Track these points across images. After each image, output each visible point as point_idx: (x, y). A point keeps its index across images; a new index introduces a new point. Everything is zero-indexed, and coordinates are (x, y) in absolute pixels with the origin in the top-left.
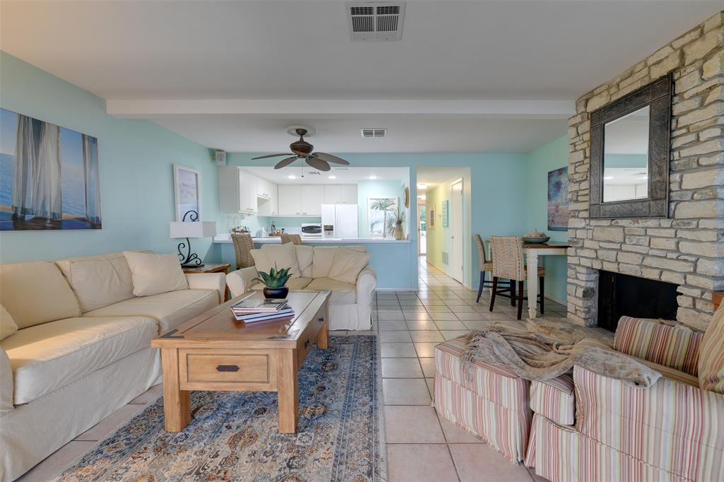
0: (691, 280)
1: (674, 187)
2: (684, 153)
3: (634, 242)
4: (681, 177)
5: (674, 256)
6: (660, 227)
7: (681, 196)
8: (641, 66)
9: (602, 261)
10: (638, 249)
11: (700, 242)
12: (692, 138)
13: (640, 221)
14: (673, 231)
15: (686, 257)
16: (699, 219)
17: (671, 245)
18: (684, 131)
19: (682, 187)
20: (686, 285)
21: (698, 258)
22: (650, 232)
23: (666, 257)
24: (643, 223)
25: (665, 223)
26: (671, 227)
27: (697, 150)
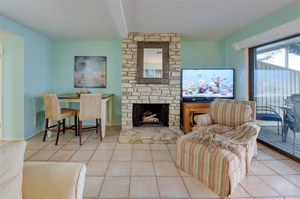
0: (174, 102)
1: (170, 75)
2: (172, 66)
3: (157, 92)
4: (171, 73)
5: (170, 95)
6: (165, 87)
7: (171, 78)
8: (158, 35)
9: (142, 100)
10: (157, 94)
11: (177, 91)
12: (174, 63)
13: (158, 85)
14: (168, 88)
15: (173, 95)
16: (175, 85)
17: (169, 92)
18: (172, 60)
19: (172, 76)
20: (173, 103)
21: (176, 95)
22: (161, 89)
23: (167, 96)
24: (159, 86)
25: (166, 86)
26: (168, 87)
27: (175, 66)
